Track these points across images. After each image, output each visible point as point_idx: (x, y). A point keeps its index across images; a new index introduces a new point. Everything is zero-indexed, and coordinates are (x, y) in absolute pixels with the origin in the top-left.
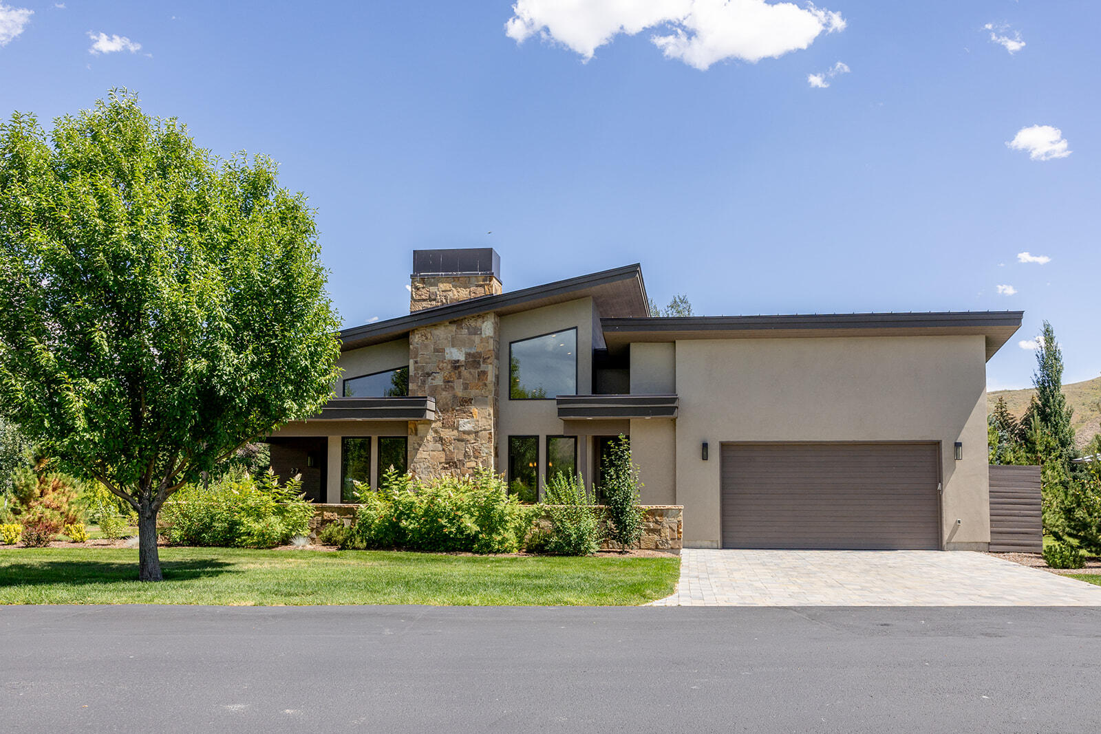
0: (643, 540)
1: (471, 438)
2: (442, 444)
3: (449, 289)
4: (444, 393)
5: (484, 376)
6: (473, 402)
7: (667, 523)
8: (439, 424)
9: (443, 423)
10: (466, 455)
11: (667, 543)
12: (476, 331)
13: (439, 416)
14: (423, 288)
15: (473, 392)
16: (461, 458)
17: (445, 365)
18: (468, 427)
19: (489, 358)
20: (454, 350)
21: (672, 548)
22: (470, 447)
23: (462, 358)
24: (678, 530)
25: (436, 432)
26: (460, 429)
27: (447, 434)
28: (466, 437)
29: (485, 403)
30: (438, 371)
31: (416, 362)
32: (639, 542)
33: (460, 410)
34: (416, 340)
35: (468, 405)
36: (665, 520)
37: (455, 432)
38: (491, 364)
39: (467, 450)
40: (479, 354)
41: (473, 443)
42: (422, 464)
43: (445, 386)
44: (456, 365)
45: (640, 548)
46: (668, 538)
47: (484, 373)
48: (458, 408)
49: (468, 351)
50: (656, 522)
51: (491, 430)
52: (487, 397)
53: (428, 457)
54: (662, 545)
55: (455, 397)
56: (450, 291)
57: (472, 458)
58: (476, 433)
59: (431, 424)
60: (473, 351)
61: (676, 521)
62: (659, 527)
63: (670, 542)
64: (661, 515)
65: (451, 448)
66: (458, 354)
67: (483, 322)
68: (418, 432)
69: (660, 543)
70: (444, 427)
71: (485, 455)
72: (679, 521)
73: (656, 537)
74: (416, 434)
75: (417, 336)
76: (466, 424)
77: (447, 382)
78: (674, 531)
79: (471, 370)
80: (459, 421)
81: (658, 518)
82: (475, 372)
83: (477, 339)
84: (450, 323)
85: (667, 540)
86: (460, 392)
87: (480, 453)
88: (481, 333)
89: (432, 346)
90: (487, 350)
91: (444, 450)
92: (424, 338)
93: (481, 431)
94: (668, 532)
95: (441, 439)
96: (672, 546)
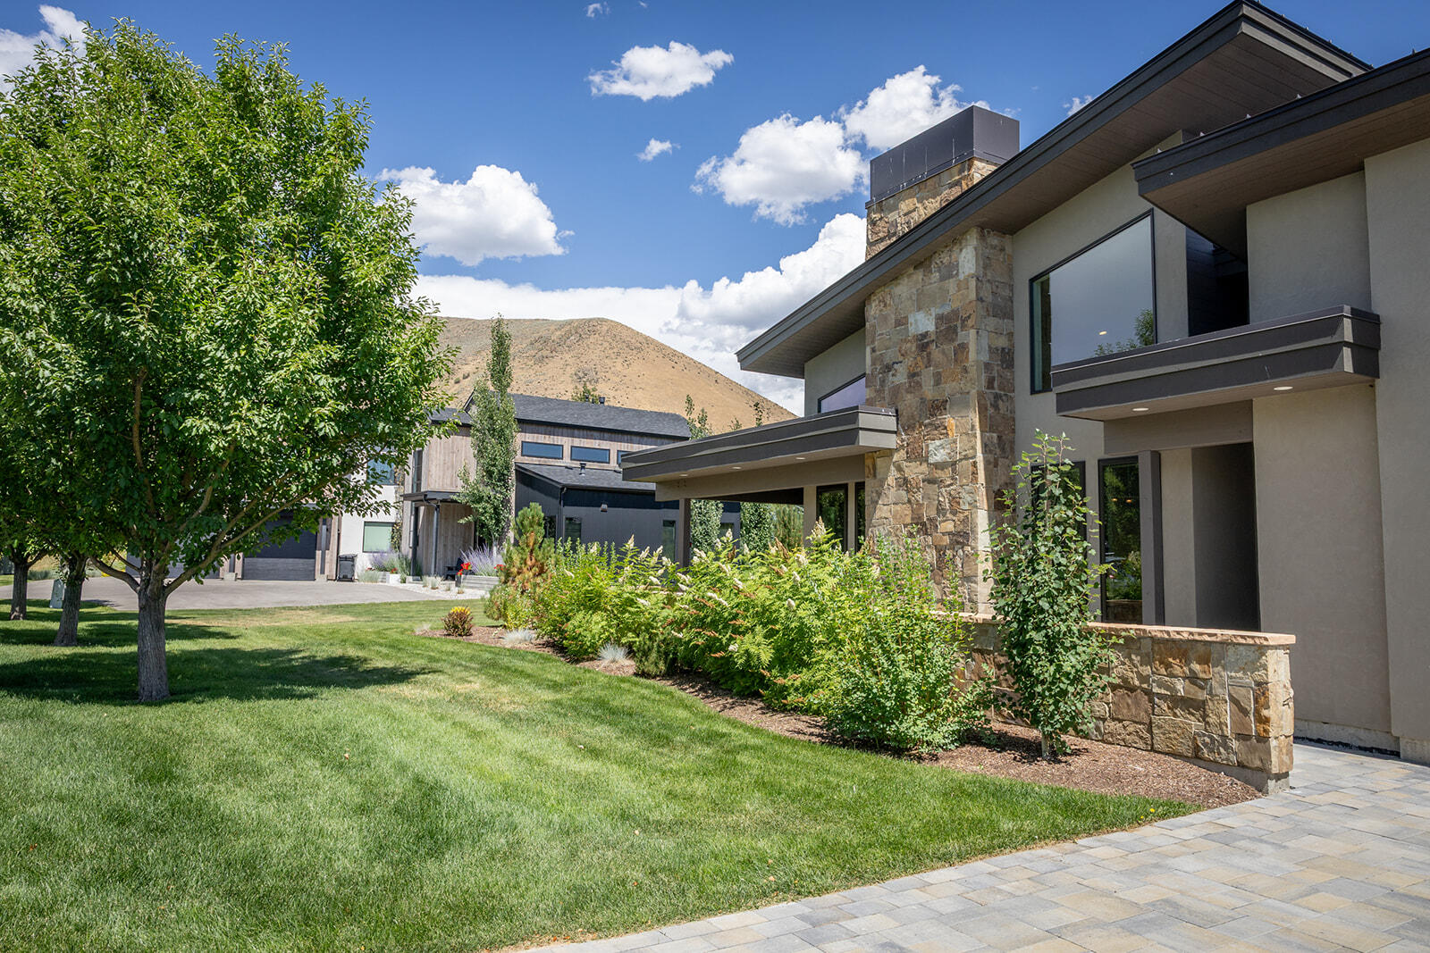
0: (1159, 727)
1: (945, 475)
2: (908, 491)
3: (912, 207)
4: (909, 396)
5: (963, 353)
6: (948, 407)
7: (1222, 686)
8: (902, 454)
9: (907, 453)
10: (940, 510)
11: (1227, 748)
12: (950, 272)
13: (903, 441)
14: (881, 219)
15: (949, 387)
16: (933, 514)
17: (909, 345)
18: (939, 456)
19: (969, 317)
20: (920, 316)
21: (1241, 765)
22: (944, 494)
23: (931, 328)
24: (1257, 711)
25: (899, 469)
26: (931, 460)
27: (915, 471)
28: (939, 474)
29: (967, 406)
30: (901, 359)
31: (873, 350)
32: (1150, 731)
33: (930, 424)
34: (873, 313)
35: (941, 414)
36: (1220, 677)
37: (924, 468)
38: (972, 327)
39: (941, 499)
40: (955, 312)
41: (949, 486)
42: (881, 528)
43: (910, 383)
44: (923, 343)
45: (1153, 750)
46: (1228, 732)
47: (963, 347)
48: (927, 421)
49: (940, 311)
50: (1193, 678)
51: (974, 457)
52: (968, 393)
53: (888, 515)
54: (1211, 751)
55: (923, 400)
56: (914, 210)
57: (948, 515)
58: (954, 464)
59: (892, 455)
60: (946, 310)
61: (1248, 680)
62: (1202, 695)
63: (1235, 744)
64: (1204, 660)
65: (919, 497)
66: (924, 323)
67: (961, 250)
68: (878, 471)
69: (1205, 744)
70: (909, 459)
71: (967, 507)
72: (1259, 684)
73: (1194, 725)
74: (875, 476)
75: (873, 305)
76: (938, 451)
77: (912, 375)
78: (1245, 712)
79: (945, 347)
80: (927, 446)
81: (1196, 667)
82: (949, 348)
83: (951, 285)
84: (915, 268)
85: (1224, 737)
86: (929, 391)
87: (959, 503)
88: (957, 274)
89: (893, 316)
90: (968, 301)
91: (909, 501)
92: (882, 305)
93: (961, 460)
94: (1227, 713)
95: (906, 481)
96: (1242, 758)
